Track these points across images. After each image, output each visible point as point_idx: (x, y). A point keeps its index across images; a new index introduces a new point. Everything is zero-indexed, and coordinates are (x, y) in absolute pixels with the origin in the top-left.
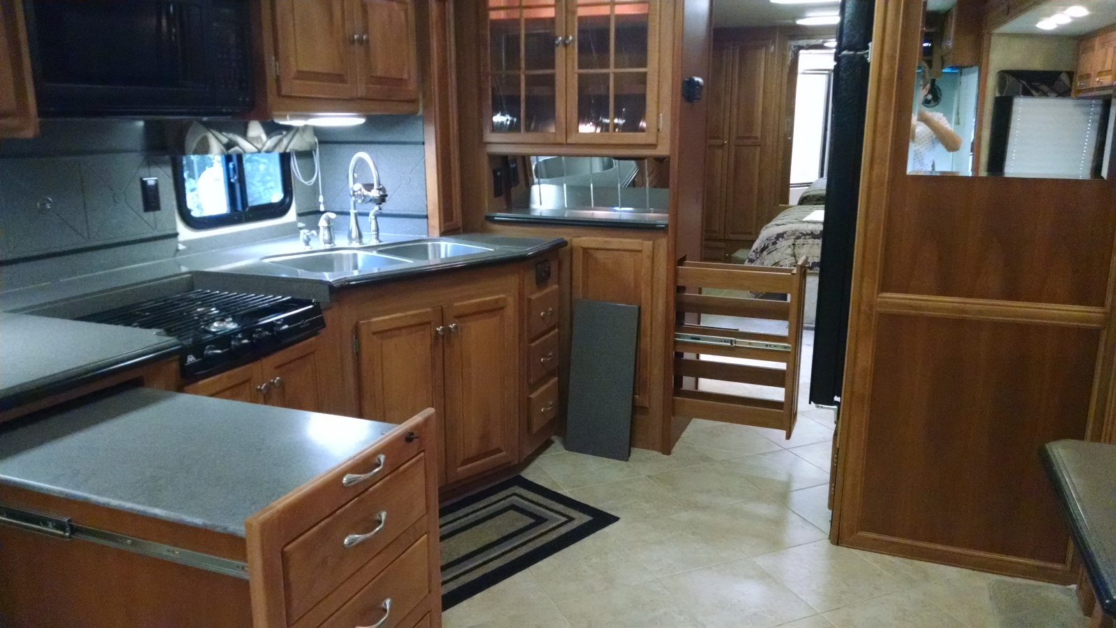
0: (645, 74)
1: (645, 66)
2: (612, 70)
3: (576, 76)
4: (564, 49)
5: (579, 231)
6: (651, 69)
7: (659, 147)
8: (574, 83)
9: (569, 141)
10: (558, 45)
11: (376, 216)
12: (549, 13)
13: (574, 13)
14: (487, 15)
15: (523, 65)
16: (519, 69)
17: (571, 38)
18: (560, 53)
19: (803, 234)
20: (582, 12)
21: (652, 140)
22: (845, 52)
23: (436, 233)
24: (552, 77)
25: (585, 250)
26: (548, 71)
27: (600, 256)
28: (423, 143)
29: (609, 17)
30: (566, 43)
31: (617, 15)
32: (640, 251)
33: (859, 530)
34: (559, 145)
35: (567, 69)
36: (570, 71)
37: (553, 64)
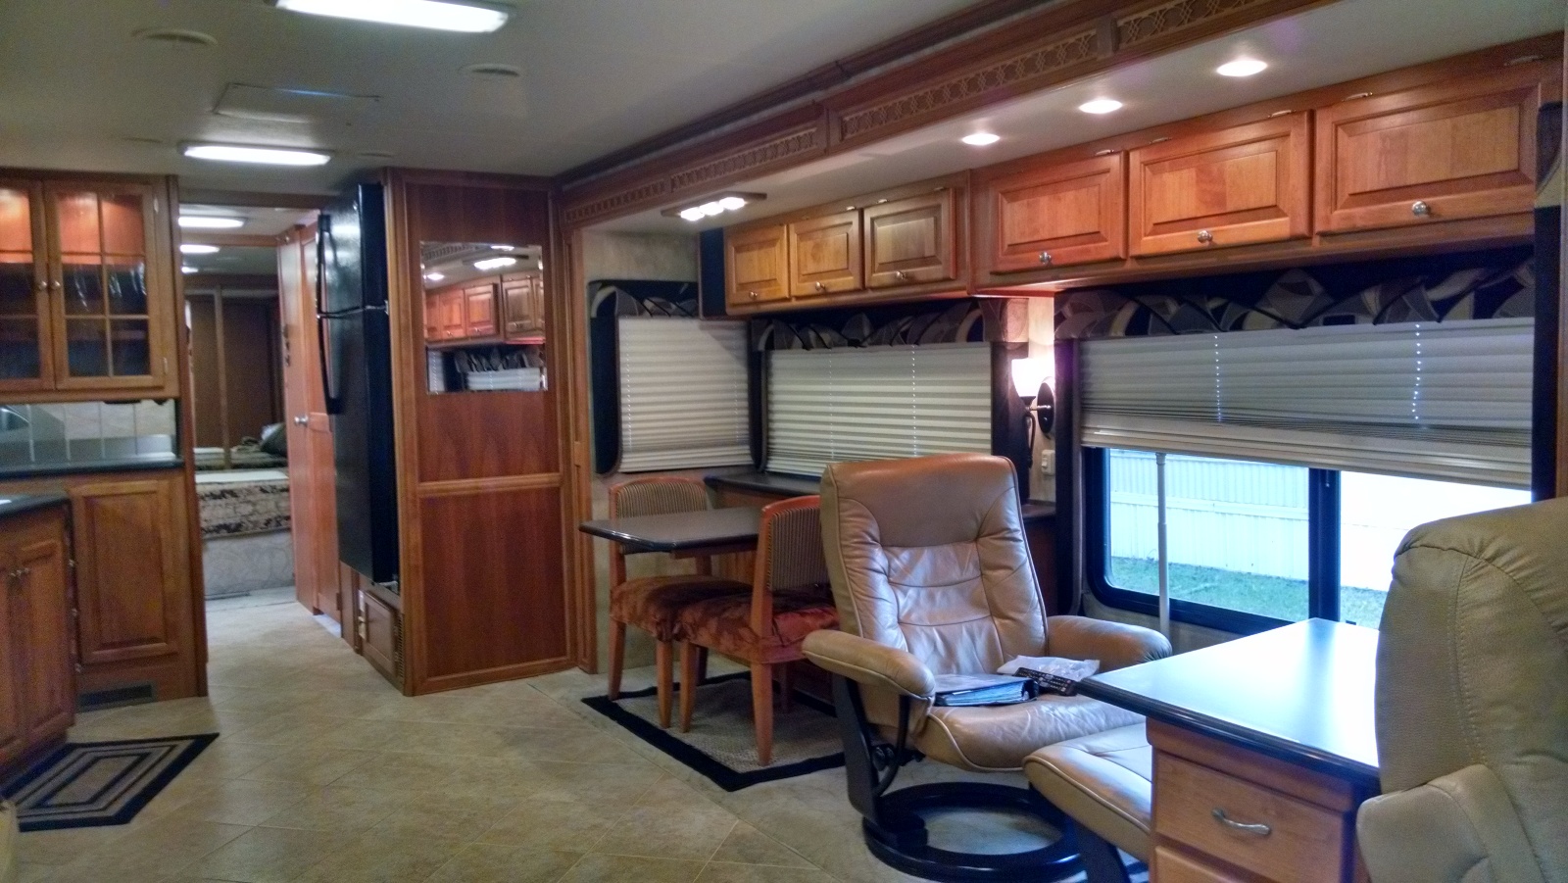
0: (146, 321)
1: (145, 313)
2: (108, 317)
3: (64, 321)
4: (46, 295)
5: (76, 480)
6: (152, 316)
7: (165, 390)
8: (61, 328)
9: (60, 387)
10: (39, 290)
12: (28, 258)
13: (57, 260)
17: (58, 284)
18: (42, 299)
20: (66, 259)
21: (158, 382)
24: (33, 322)
25: (89, 501)
27: (108, 503)
29: (100, 267)
30: (50, 289)
31: (109, 266)
32: (154, 492)
33: (430, 676)
34: (49, 391)
35: (51, 317)
36: (56, 316)
37: (33, 309)
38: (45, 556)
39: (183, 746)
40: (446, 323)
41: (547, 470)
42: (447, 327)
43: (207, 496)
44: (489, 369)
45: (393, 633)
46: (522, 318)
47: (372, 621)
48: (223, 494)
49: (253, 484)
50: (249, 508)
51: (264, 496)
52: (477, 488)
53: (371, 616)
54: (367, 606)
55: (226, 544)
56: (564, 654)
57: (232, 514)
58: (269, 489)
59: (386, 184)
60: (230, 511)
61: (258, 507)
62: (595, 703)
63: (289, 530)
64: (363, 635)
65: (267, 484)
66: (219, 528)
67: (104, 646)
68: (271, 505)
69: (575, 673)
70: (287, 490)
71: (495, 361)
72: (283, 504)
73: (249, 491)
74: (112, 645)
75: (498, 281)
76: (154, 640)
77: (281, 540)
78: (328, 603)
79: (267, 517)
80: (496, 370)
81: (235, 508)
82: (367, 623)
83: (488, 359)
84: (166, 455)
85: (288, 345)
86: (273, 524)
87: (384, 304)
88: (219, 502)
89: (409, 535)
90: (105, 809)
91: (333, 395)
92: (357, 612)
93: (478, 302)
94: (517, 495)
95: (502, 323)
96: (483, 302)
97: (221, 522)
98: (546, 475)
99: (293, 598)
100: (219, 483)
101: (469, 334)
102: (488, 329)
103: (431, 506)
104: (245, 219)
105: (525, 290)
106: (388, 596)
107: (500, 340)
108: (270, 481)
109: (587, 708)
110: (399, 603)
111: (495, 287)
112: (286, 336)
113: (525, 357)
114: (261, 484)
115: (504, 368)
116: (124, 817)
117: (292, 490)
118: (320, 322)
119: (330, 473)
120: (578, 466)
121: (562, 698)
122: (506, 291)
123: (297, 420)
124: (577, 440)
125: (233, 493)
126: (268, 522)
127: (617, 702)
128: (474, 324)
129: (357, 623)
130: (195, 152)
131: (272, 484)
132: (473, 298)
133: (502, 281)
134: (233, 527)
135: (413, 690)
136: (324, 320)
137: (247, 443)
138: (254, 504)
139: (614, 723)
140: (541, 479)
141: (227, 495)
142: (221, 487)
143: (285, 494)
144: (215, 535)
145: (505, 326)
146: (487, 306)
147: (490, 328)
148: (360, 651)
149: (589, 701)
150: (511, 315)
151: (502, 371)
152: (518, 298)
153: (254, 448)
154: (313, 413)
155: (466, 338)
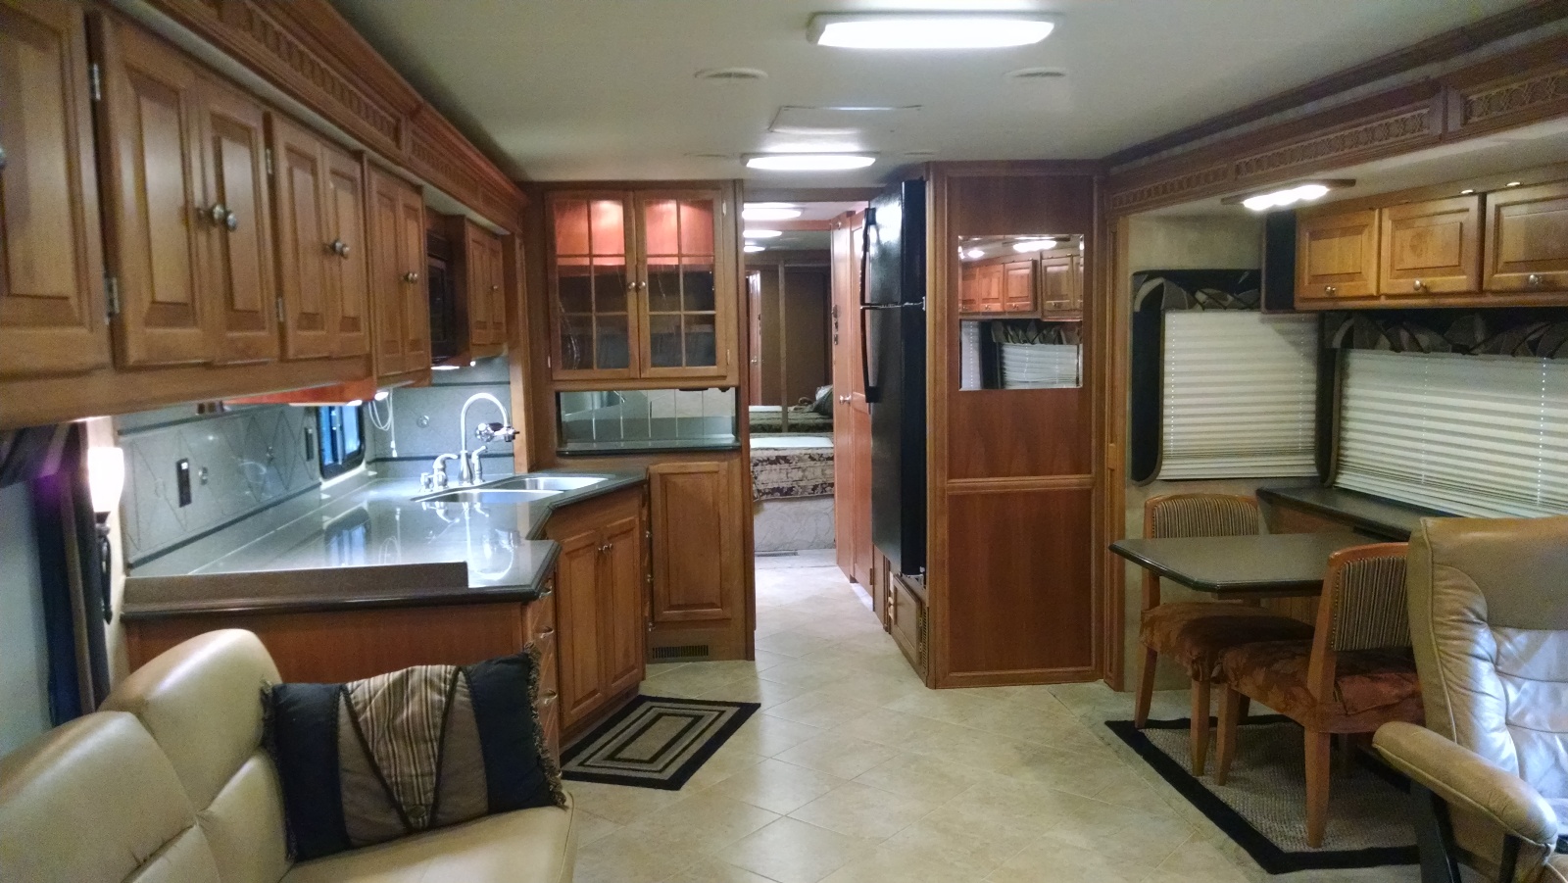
0: (713, 316)
1: (713, 308)
2: (683, 313)
3: (648, 318)
4: (635, 294)
5: (655, 459)
6: (718, 312)
7: (728, 379)
8: (646, 323)
9: (642, 376)
10: (630, 290)
11: (481, 456)
12: (619, 262)
13: (644, 262)
14: (554, 262)
15: (594, 308)
16: (590, 310)
17: (644, 284)
18: (631, 298)
19: (760, 461)
20: (651, 261)
21: (722, 372)
22: (907, 304)
23: (523, 470)
24: (625, 317)
25: (662, 475)
26: (624, 313)
27: (680, 480)
28: (509, 383)
29: (677, 266)
30: (637, 289)
31: (685, 266)
32: (716, 472)
33: (950, 672)
34: (633, 379)
35: (639, 312)
36: (642, 313)
37: (624, 307)
38: (626, 532)
39: (731, 712)
40: (985, 295)
41: (1077, 470)
42: (986, 300)
43: (764, 461)
44: (1025, 342)
45: (918, 624)
46: (1061, 297)
47: (901, 604)
48: (778, 460)
49: (804, 452)
50: (800, 474)
51: (813, 463)
52: (1006, 487)
53: (899, 600)
54: (896, 589)
55: (778, 505)
56: (1090, 665)
57: (785, 479)
58: (817, 457)
59: (928, 179)
60: (783, 476)
61: (807, 473)
62: (1120, 728)
63: (832, 496)
64: (891, 615)
65: (816, 451)
66: (774, 490)
67: (672, 607)
68: (818, 472)
69: (1099, 687)
70: (831, 459)
71: (1031, 334)
72: (828, 472)
73: (800, 459)
74: (678, 607)
75: (1038, 258)
76: (712, 605)
77: (825, 505)
78: (863, 575)
79: (814, 483)
80: (1033, 343)
81: (787, 474)
82: (896, 604)
83: (1025, 331)
84: (727, 438)
85: (836, 324)
86: (819, 489)
87: (922, 300)
88: (774, 466)
89: (937, 532)
90: (660, 771)
91: (871, 384)
92: (887, 593)
93: (1017, 276)
94: (1044, 497)
95: (1039, 300)
96: (1022, 277)
97: (776, 486)
98: (1078, 476)
99: (834, 562)
100: (775, 449)
101: (1006, 309)
102: (1027, 305)
103: (959, 503)
104: (803, 209)
105: (1065, 268)
106: (917, 587)
107: (1037, 316)
108: (818, 449)
109: (1111, 734)
110: (925, 594)
111: (1035, 263)
112: (836, 316)
113: (1062, 334)
114: (809, 451)
115: (1041, 343)
116: (675, 783)
117: (835, 458)
118: (863, 312)
119: (868, 442)
120: (1112, 470)
121: (1084, 716)
122: (1046, 267)
123: (842, 398)
124: (1112, 442)
125: (786, 459)
126: (815, 488)
127: (1143, 731)
128: (1012, 299)
129: (886, 604)
130: (754, 163)
131: (820, 452)
132: (1011, 273)
133: (1042, 258)
134: (785, 490)
135: (935, 682)
136: (868, 312)
137: (802, 403)
138: (804, 471)
139: (1140, 758)
140: (1072, 481)
141: (781, 461)
142: (777, 453)
143: (830, 462)
144: (769, 497)
145: (1042, 305)
146: (1025, 282)
147: (1026, 305)
148: (888, 629)
149: (1109, 724)
150: (1049, 294)
151: (1038, 345)
152: (1057, 275)
153: (808, 408)
154: (855, 393)
155: (1003, 313)
